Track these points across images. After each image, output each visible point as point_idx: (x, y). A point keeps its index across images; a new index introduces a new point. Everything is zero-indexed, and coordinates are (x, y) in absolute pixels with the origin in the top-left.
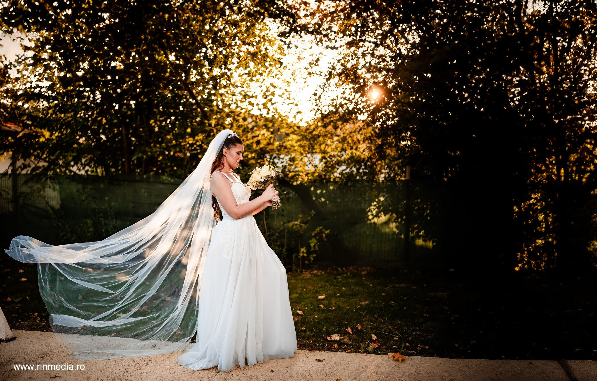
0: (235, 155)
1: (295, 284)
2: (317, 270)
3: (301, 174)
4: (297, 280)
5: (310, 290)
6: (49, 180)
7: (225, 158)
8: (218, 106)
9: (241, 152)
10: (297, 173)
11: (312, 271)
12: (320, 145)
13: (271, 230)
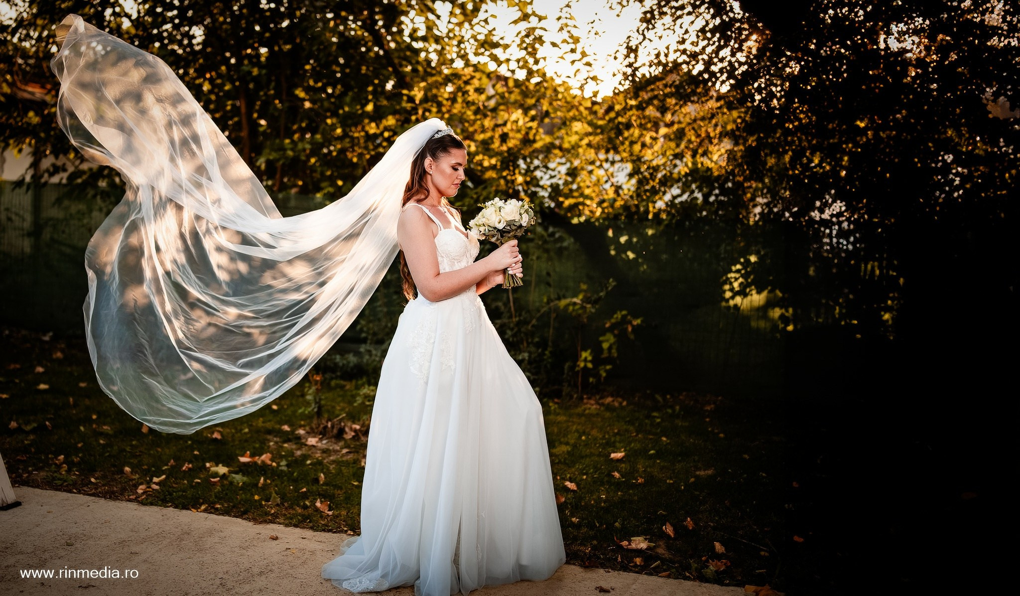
0: (449, 170)
1: (564, 425)
2: (612, 396)
3: (588, 202)
4: (570, 416)
5: (595, 439)
6: (99, 197)
7: (429, 177)
8: (428, 62)
9: (460, 165)
10: (581, 200)
11: (601, 398)
12: (632, 143)
13: (523, 313)
